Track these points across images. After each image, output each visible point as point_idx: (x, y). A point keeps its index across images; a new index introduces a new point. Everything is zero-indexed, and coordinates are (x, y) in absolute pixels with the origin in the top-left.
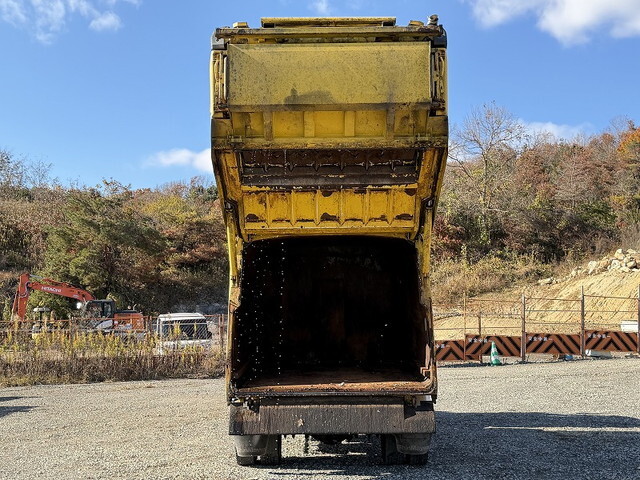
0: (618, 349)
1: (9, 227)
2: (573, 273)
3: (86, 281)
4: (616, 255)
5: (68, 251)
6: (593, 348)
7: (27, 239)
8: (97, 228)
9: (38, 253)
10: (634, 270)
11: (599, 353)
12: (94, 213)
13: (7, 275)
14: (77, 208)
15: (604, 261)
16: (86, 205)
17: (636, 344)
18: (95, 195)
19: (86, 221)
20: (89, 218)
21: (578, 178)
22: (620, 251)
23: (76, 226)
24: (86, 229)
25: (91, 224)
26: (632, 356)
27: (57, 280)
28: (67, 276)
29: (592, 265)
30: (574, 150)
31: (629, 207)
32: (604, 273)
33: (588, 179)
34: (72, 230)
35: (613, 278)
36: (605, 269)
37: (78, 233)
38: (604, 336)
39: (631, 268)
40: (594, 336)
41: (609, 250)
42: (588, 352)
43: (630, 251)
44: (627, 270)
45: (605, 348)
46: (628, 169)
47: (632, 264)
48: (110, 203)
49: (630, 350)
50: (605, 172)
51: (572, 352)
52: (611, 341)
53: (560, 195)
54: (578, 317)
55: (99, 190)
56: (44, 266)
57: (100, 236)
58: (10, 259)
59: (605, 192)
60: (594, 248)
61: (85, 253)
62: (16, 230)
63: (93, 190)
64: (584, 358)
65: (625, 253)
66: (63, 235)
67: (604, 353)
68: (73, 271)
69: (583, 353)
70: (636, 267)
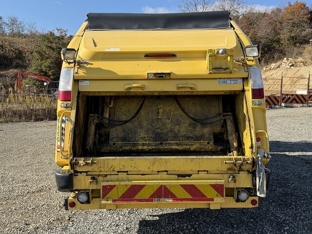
0: (297, 103)
1: (16, 49)
2: (265, 69)
3: (50, 73)
4: (284, 60)
5: (42, 60)
6: (285, 102)
7: (24, 55)
8: (53, 49)
9: (29, 61)
10: (292, 67)
11: (288, 105)
12: (52, 43)
13: (15, 71)
14: (44, 41)
15: (278, 63)
16: (48, 39)
17: (306, 101)
18: (52, 34)
19: (48, 46)
20: (49, 45)
21: (266, 27)
22: (285, 59)
23: (44, 48)
24: (49, 50)
25: (50, 47)
26: (303, 106)
27: (37, 73)
28: (42, 71)
29: (273, 65)
30: (265, 15)
31: (289, 40)
32: (278, 69)
33: (271, 27)
34: (43, 51)
35: (282, 71)
36: (279, 67)
37: (45, 52)
38: (291, 97)
39: (291, 66)
40: (286, 97)
41: (280, 58)
42: (283, 105)
43: (290, 59)
44: (289, 67)
45: (291, 102)
46: (288, 23)
47: (291, 64)
48: (58, 38)
49: (302, 103)
50: (278, 24)
51: (275, 105)
52: (294, 99)
53: (259, 34)
54: (279, 88)
55: (54, 32)
56: (32, 66)
57: (55, 53)
58: (17, 63)
59: (278, 33)
60: (274, 58)
61: (49, 61)
62: (19, 51)
63: (51, 32)
64: (281, 107)
65: (287, 60)
66: (39, 53)
67: (290, 105)
68: (44, 69)
69: (281, 105)
70: (292, 66)
